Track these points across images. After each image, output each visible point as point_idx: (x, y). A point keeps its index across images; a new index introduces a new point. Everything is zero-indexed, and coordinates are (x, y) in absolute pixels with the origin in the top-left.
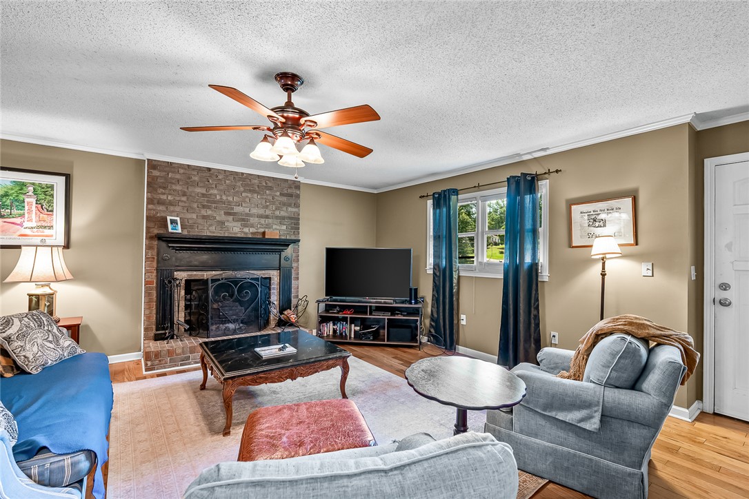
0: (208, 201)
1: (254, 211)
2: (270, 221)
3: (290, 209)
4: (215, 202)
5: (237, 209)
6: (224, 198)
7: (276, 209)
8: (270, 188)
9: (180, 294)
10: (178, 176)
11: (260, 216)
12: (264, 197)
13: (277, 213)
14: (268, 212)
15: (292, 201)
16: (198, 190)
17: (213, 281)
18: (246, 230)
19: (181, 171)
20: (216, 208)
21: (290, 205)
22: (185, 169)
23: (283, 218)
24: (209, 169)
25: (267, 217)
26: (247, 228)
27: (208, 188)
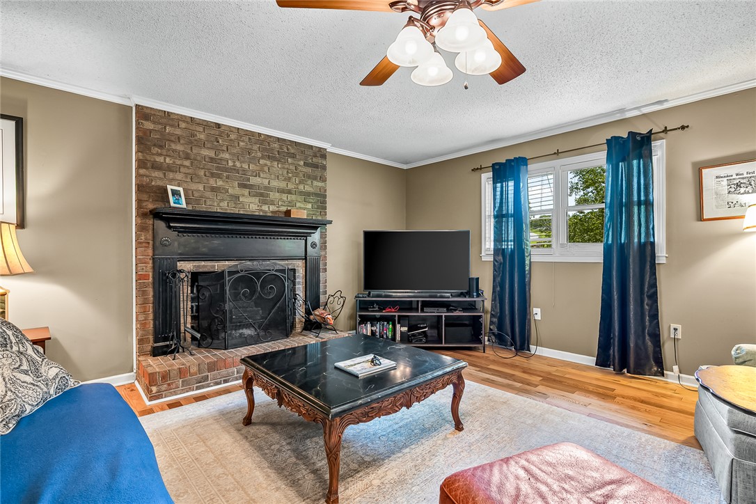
0: (218, 168)
1: (275, 183)
2: (293, 197)
3: (315, 183)
4: (226, 170)
5: (254, 181)
6: (238, 164)
7: (300, 183)
8: (293, 156)
10: (178, 132)
11: (282, 191)
12: (286, 166)
13: (301, 187)
14: (291, 186)
15: (318, 173)
16: (205, 152)
17: (231, 273)
18: (265, 208)
19: (183, 125)
20: (228, 177)
21: (315, 178)
22: (187, 123)
23: (308, 194)
24: (218, 126)
25: (289, 192)
26: (267, 206)
27: (218, 150)
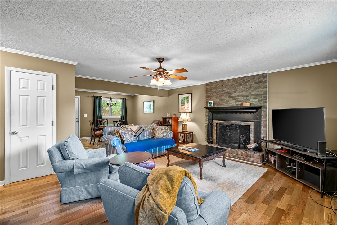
0: (223, 93)
1: (241, 94)
2: (249, 97)
3: (260, 90)
4: (225, 93)
5: (234, 94)
6: (228, 91)
7: (252, 91)
8: (249, 82)
9: (214, 128)
10: (213, 86)
11: (244, 96)
12: (246, 86)
13: (253, 93)
14: (248, 93)
15: (262, 85)
16: (220, 90)
17: (220, 124)
18: (237, 103)
19: (214, 84)
20: (226, 95)
21: (260, 88)
22: (215, 83)
23: (257, 95)
24: (223, 81)
25: (247, 96)
26: (238, 102)
27: (223, 88)
